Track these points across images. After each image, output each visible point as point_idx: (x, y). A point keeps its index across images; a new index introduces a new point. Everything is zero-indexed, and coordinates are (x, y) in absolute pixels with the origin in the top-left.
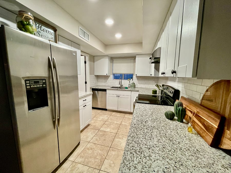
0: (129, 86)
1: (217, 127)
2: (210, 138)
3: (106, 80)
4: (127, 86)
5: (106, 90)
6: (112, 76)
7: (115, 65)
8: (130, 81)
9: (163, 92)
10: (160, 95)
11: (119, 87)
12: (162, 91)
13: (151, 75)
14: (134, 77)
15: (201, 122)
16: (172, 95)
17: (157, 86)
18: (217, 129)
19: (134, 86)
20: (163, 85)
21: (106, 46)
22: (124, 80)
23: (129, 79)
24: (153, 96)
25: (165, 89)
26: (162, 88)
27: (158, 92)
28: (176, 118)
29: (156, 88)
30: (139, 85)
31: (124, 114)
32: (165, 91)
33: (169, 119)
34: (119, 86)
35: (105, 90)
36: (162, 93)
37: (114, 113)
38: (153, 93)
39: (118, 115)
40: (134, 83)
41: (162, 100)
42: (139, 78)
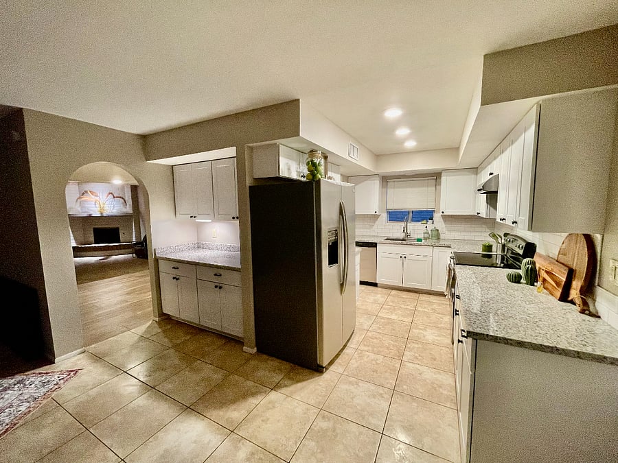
0: (426, 235)
1: (565, 280)
2: (558, 293)
3: (373, 224)
4: (421, 236)
5: (376, 244)
6: (385, 216)
7: (390, 191)
8: (426, 225)
9: (506, 248)
10: (500, 253)
11: (401, 238)
12: (504, 246)
13: (478, 214)
14: (437, 216)
15: (553, 280)
16: (521, 252)
17: (494, 236)
18: (565, 282)
19: (437, 235)
20: (506, 235)
21: (378, 157)
22: (413, 223)
23: (425, 221)
24: (484, 256)
25: (510, 241)
26: (503, 241)
27: (494, 249)
28: (522, 281)
29: (491, 241)
30: (449, 234)
31: (417, 295)
32: (510, 245)
33: (513, 282)
34: (402, 236)
35: (374, 245)
36: (503, 251)
37: (394, 292)
38: (483, 251)
39: (405, 295)
40: (438, 231)
41: (503, 263)
42: (448, 218)
